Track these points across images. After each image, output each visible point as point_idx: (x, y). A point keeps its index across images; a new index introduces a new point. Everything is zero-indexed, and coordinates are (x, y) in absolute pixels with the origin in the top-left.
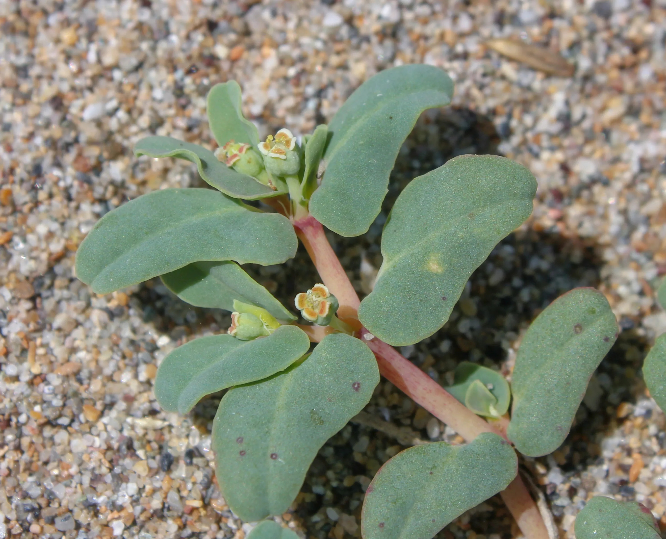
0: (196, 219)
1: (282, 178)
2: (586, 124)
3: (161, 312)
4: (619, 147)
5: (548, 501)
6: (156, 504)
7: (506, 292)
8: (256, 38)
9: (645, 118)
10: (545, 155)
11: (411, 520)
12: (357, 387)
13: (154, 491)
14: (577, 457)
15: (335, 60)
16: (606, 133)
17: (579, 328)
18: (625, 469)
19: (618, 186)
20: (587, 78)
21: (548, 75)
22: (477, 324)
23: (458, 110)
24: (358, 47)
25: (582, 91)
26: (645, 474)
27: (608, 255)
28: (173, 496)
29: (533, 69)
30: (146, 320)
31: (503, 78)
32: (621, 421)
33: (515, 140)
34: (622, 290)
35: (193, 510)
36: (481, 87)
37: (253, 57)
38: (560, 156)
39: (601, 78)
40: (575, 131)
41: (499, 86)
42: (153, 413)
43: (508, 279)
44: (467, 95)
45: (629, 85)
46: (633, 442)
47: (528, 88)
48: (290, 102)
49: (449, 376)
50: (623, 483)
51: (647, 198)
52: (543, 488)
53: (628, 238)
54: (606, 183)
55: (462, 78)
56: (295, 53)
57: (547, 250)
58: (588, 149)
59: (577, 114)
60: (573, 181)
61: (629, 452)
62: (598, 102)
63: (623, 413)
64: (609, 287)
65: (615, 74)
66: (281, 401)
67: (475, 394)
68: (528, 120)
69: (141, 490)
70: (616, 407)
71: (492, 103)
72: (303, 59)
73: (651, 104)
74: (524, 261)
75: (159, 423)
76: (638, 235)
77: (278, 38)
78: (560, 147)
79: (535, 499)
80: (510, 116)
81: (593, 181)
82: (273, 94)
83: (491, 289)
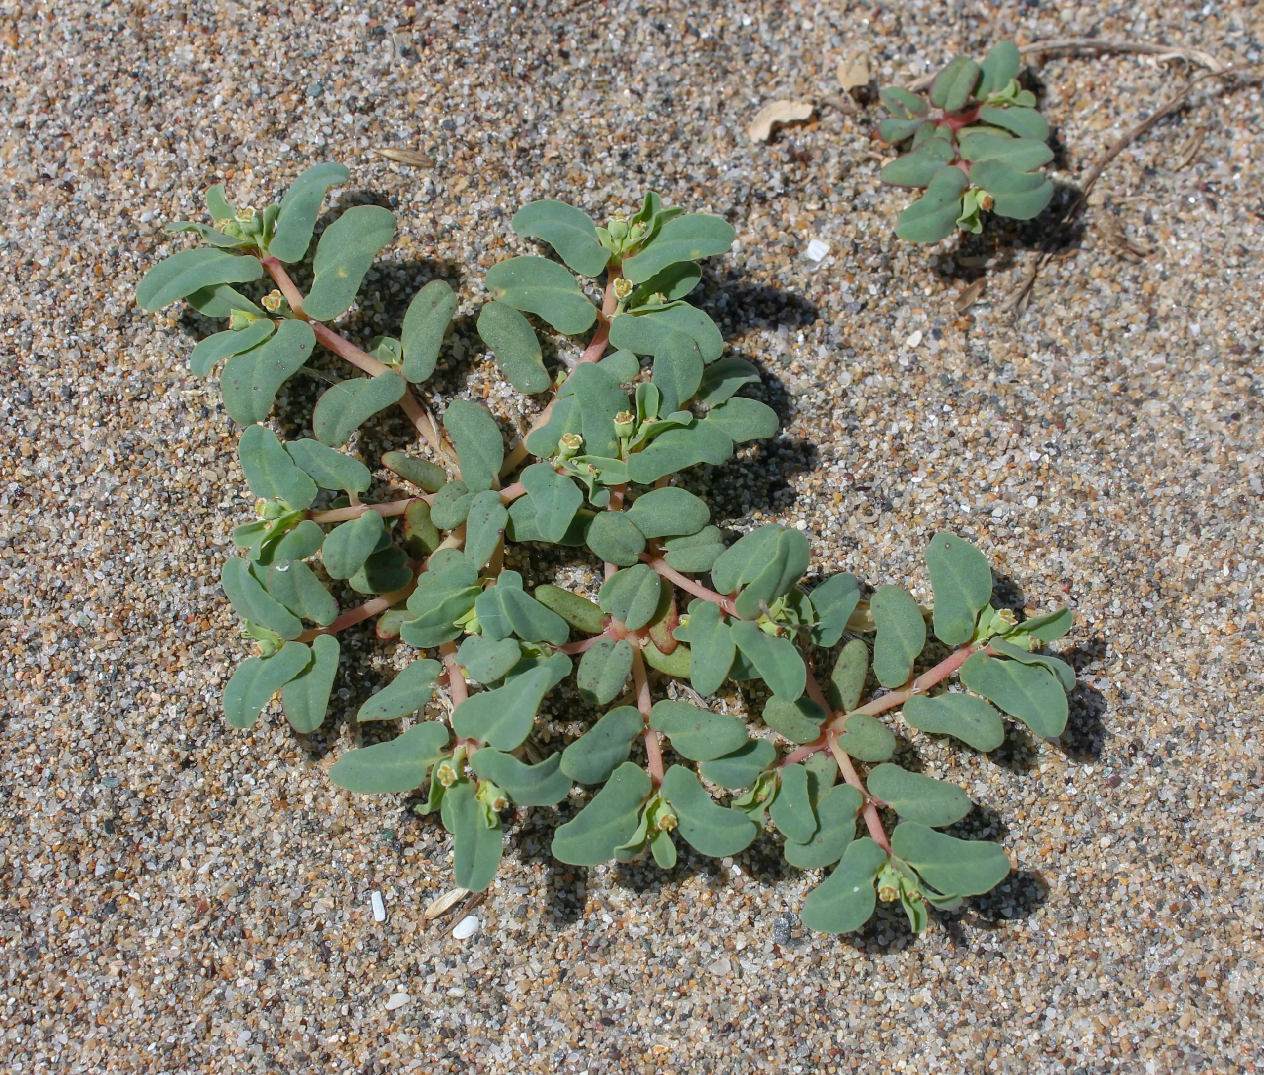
0: (203, 264)
1: (251, 234)
2: (445, 195)
3: (197, 330)
4: (467, 206)
5: (434, 413)
6: (202, 437)
7: (402, 296)
8: (241, 164)
9: (481, 188)
10: (421, 215)
11: (342, 419)
12: (303, 347)
13: (200, 430)
14: (451, 387)
15: (288, 171)
16: (458, 199)
17: (434, 304)
18: (481, 391)
19: (468, 229)
20: (443, 167)
21: (419, 168)
22: (385, 316)
23: (365, 193)
24: (301, 163)
25: (441, 174)
26: (492, 392)
27: (464, 270)
28: (211, 431)
29: (409, 165)
30: (188, 335)
31: (391, 171)
32: (478, 365)
33: (402, 208)
34: (474, 289)
35: (223, 439)
36: (377, 179)
37: (240, 175)
38: (430, 215)
39: (452, 166)
40: (439, 199)
41: (389, 176)
42: (197, 387)
43: (403, 289)
44: (370, 183)
45: (470, 169)
46: (485, 375)
47: (408, 176)
48: (264, 199)
49: (369, 346)
50: (479, 399)
51: (486, 233)
52: (431, 405)
53: (476, 258)
54: (460, 228)
55: (365, 174)
56: (264, 170)
57: (427, 271)
58: (447, 210)
59: (439, 189)
60: (439, 228)
61: (482, 381)
62: (451, 181)
63: (477, 359)
64: (465, 289)
65: (460, 163)
66: (259, 359)
67: (382, 352)
68: (409, 196)
69: (192, 430)
70: (473, 357)
71: (385, 187)
72: (269, 173)
73: (484, 179)
74: (413, 279)
75: (200, 392)
76: (481, 257)
77: (253, 162)
78: (431, 210)
79: (425, 412)
80: (397, 194)
81: (452, 228)
82: (253, 196)
83: (392, 296)
